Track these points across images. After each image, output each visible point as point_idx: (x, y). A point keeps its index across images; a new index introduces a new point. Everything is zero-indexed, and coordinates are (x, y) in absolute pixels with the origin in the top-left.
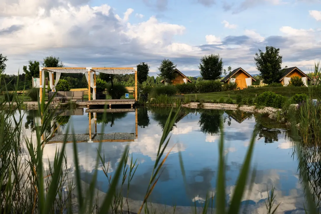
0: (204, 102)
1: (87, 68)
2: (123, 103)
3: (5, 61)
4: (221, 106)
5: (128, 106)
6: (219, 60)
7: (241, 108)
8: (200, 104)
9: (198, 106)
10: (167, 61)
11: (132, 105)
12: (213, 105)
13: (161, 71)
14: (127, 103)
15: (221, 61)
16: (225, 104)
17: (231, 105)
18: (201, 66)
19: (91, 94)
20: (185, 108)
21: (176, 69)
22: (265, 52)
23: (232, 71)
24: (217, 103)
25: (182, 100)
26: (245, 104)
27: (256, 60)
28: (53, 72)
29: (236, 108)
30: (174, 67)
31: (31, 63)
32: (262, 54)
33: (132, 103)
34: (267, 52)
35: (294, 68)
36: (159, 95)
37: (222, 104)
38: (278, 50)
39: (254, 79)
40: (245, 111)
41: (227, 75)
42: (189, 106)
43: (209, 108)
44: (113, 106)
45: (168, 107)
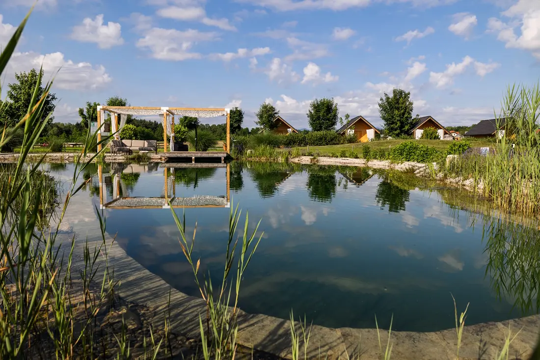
0: (319, 156)
1: (162, 108)
2: (210, 155)
3: (54, 100)
4: (342, 161)
5: (217, 160)
6: (334, 106)
7: (370, 164)
8: (314, 158)
9: (312, 161)
10: (268, 105)
11: (223, 159)
12: (332, 160)
13: (260, 118)
14: (216, 155)
15: (335, 107)
16: (347, 158)
17: (354, 159)
18: (311, 113)
19: (168, 144)
20: (294, 163)
21: (279, 116)
22: (391, 96)
23: (350, 119)
24: (337, 157)
25: (289, 153)
26: (375, 158)
27: (380, 105)
28: (116, 113)
29: (364, 164)
30: (276, 113)
31: (89, 105)
32: (388, 98)
33: (223, 156)
34: (395, 96)
35: (429, 117)
36: (259, 146)
37: (344, 158)
38: (409, 94)
39: (377, 131)
40: (375, 167)
41: (344, 124)
42: (299, 160)
43: (325, 163)
44: (198, 160)
45: (270, 162)
